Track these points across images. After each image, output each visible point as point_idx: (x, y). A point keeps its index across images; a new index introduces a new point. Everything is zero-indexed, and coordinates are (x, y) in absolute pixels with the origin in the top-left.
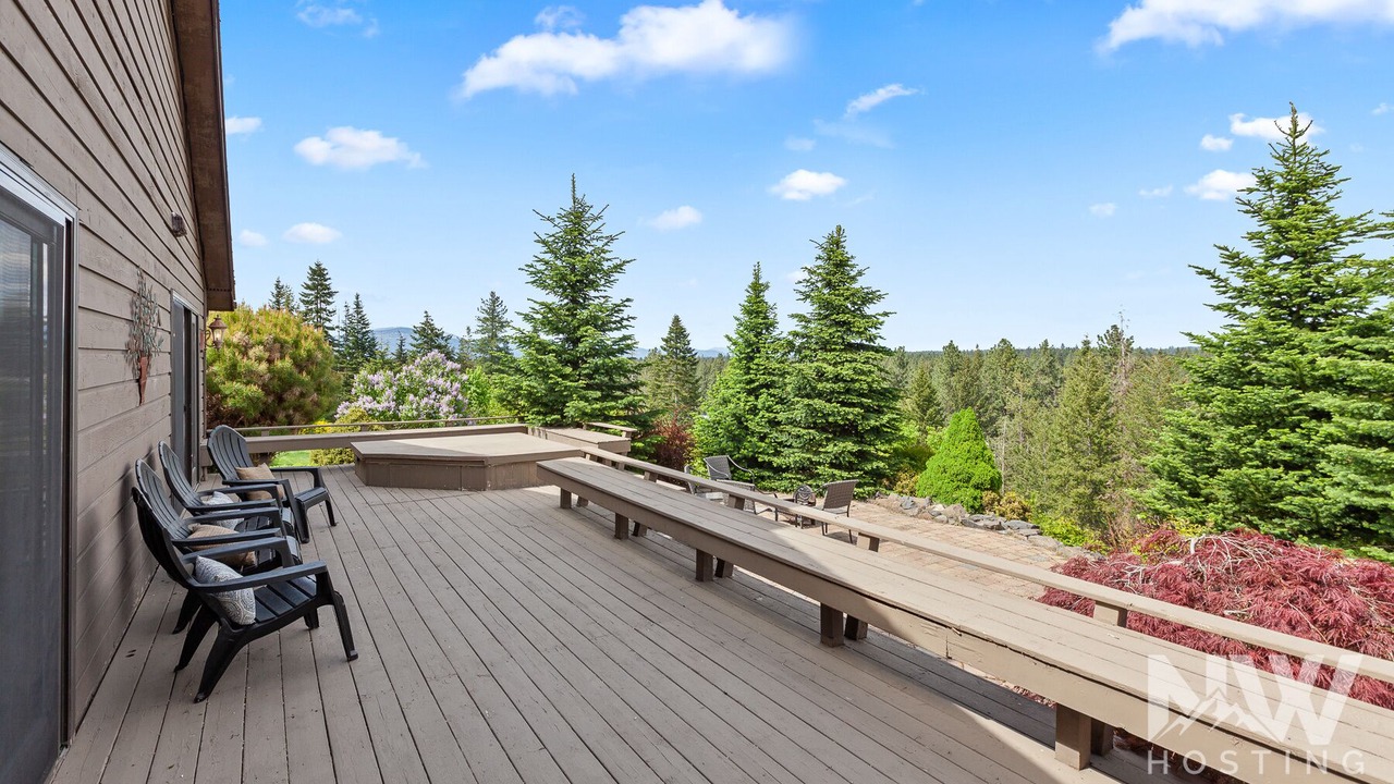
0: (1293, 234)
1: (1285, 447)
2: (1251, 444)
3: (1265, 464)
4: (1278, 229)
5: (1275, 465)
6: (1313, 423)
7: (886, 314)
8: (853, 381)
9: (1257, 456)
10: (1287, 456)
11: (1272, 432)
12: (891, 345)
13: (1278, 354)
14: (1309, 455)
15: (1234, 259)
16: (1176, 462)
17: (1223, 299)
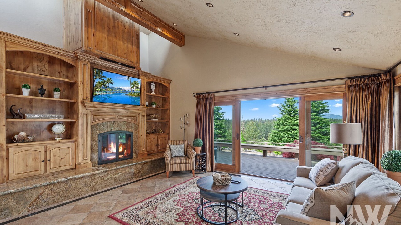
0: (291, 102)
1: (290, 135)
2: (285, 135)
3: (287, 138)
4: (288, 101)
5: (289, 137)
6: (294, 131)
7: (224, 112)
8: (221, 126)
9: (287, 137)
10: (290, 136)
11: (288, 133)
12: (225, 118)
13: (289, 121)
14: (293, 136)
15: (283, 106)
16: (275, 138)
17: (280, 112)
